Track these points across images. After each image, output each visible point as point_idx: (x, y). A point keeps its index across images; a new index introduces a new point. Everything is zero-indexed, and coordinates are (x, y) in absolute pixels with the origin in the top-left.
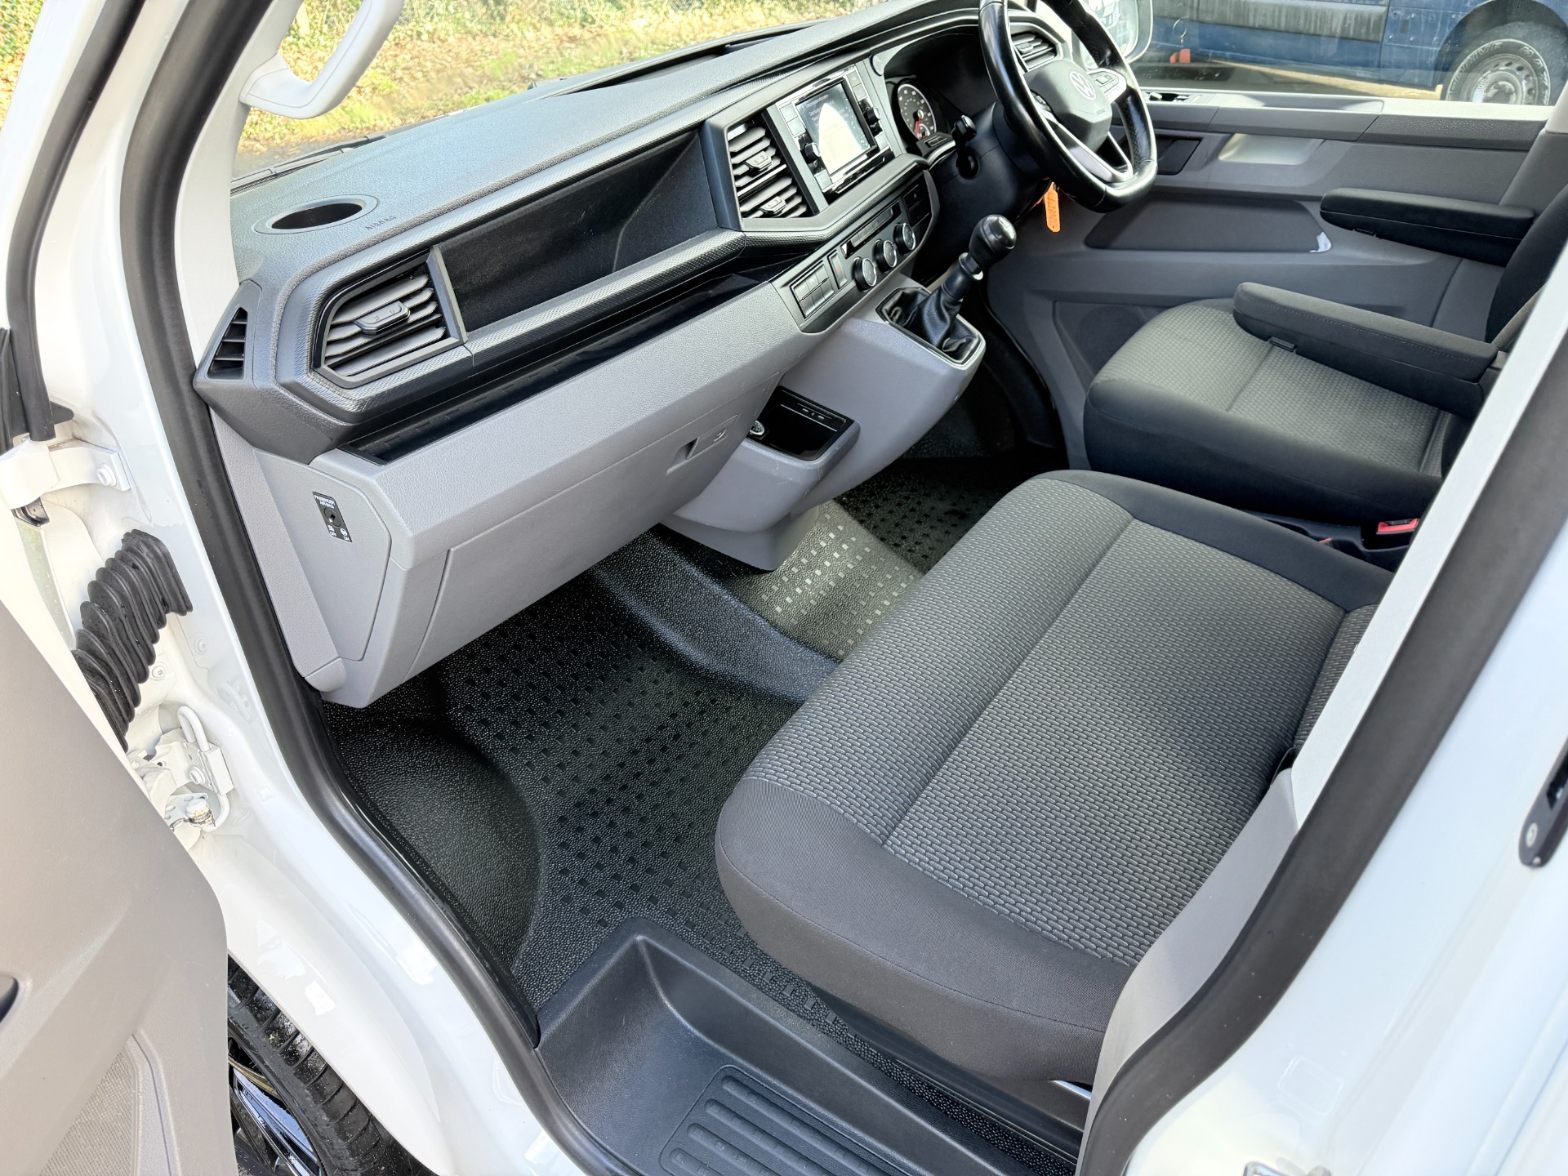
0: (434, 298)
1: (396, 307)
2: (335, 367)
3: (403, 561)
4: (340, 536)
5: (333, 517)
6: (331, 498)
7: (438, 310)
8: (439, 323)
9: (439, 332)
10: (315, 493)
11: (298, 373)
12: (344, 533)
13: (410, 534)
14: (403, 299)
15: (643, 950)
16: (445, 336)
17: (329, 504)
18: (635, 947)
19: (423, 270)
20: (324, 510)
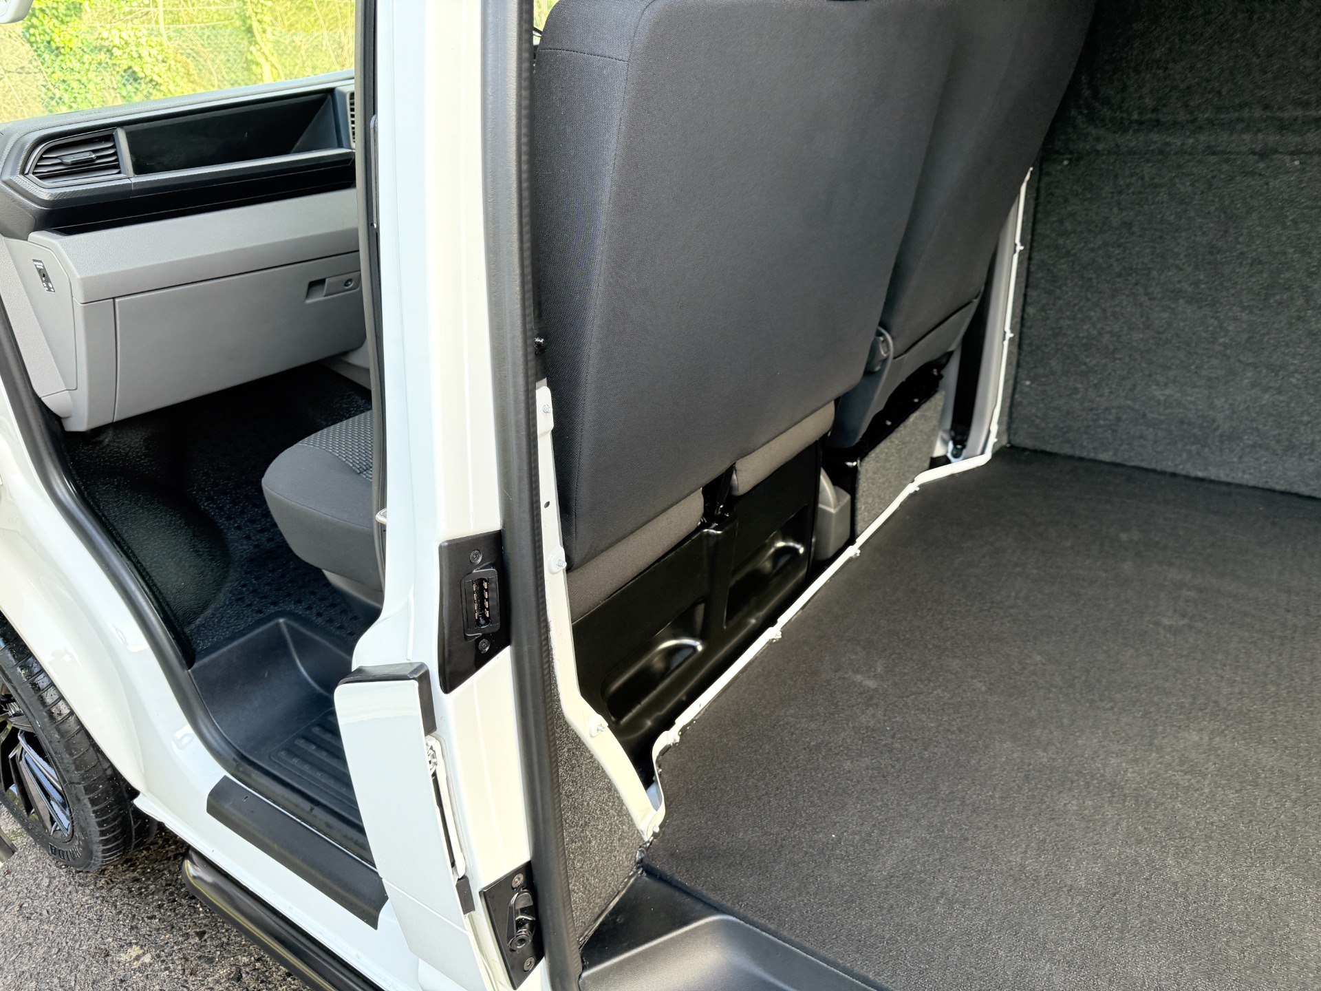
0: (115, 154)
1: (88, 154)
2: (41, 178)
3: (79, 299)
4: (49, 290)
5: (43, 274)
6: (41, 262)
7: (117, 160)
8: (116, 166)
9: (116, 171)
10: (34, 260)
11: (13, 174)
12: (51, 286)
13: (78, 276)
14: (94, 151)
15: (285, 630)
16: (119, 173)
17: (40, 266)
18: (278, 625)
19: (110, 138)
20: (39, 271)
